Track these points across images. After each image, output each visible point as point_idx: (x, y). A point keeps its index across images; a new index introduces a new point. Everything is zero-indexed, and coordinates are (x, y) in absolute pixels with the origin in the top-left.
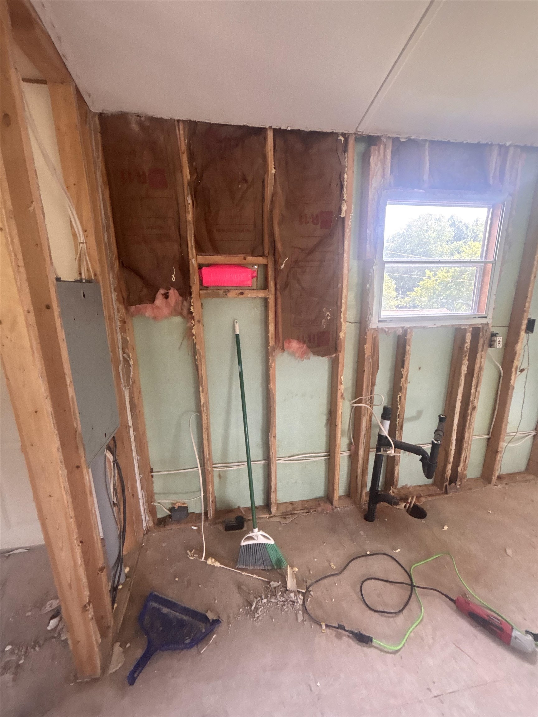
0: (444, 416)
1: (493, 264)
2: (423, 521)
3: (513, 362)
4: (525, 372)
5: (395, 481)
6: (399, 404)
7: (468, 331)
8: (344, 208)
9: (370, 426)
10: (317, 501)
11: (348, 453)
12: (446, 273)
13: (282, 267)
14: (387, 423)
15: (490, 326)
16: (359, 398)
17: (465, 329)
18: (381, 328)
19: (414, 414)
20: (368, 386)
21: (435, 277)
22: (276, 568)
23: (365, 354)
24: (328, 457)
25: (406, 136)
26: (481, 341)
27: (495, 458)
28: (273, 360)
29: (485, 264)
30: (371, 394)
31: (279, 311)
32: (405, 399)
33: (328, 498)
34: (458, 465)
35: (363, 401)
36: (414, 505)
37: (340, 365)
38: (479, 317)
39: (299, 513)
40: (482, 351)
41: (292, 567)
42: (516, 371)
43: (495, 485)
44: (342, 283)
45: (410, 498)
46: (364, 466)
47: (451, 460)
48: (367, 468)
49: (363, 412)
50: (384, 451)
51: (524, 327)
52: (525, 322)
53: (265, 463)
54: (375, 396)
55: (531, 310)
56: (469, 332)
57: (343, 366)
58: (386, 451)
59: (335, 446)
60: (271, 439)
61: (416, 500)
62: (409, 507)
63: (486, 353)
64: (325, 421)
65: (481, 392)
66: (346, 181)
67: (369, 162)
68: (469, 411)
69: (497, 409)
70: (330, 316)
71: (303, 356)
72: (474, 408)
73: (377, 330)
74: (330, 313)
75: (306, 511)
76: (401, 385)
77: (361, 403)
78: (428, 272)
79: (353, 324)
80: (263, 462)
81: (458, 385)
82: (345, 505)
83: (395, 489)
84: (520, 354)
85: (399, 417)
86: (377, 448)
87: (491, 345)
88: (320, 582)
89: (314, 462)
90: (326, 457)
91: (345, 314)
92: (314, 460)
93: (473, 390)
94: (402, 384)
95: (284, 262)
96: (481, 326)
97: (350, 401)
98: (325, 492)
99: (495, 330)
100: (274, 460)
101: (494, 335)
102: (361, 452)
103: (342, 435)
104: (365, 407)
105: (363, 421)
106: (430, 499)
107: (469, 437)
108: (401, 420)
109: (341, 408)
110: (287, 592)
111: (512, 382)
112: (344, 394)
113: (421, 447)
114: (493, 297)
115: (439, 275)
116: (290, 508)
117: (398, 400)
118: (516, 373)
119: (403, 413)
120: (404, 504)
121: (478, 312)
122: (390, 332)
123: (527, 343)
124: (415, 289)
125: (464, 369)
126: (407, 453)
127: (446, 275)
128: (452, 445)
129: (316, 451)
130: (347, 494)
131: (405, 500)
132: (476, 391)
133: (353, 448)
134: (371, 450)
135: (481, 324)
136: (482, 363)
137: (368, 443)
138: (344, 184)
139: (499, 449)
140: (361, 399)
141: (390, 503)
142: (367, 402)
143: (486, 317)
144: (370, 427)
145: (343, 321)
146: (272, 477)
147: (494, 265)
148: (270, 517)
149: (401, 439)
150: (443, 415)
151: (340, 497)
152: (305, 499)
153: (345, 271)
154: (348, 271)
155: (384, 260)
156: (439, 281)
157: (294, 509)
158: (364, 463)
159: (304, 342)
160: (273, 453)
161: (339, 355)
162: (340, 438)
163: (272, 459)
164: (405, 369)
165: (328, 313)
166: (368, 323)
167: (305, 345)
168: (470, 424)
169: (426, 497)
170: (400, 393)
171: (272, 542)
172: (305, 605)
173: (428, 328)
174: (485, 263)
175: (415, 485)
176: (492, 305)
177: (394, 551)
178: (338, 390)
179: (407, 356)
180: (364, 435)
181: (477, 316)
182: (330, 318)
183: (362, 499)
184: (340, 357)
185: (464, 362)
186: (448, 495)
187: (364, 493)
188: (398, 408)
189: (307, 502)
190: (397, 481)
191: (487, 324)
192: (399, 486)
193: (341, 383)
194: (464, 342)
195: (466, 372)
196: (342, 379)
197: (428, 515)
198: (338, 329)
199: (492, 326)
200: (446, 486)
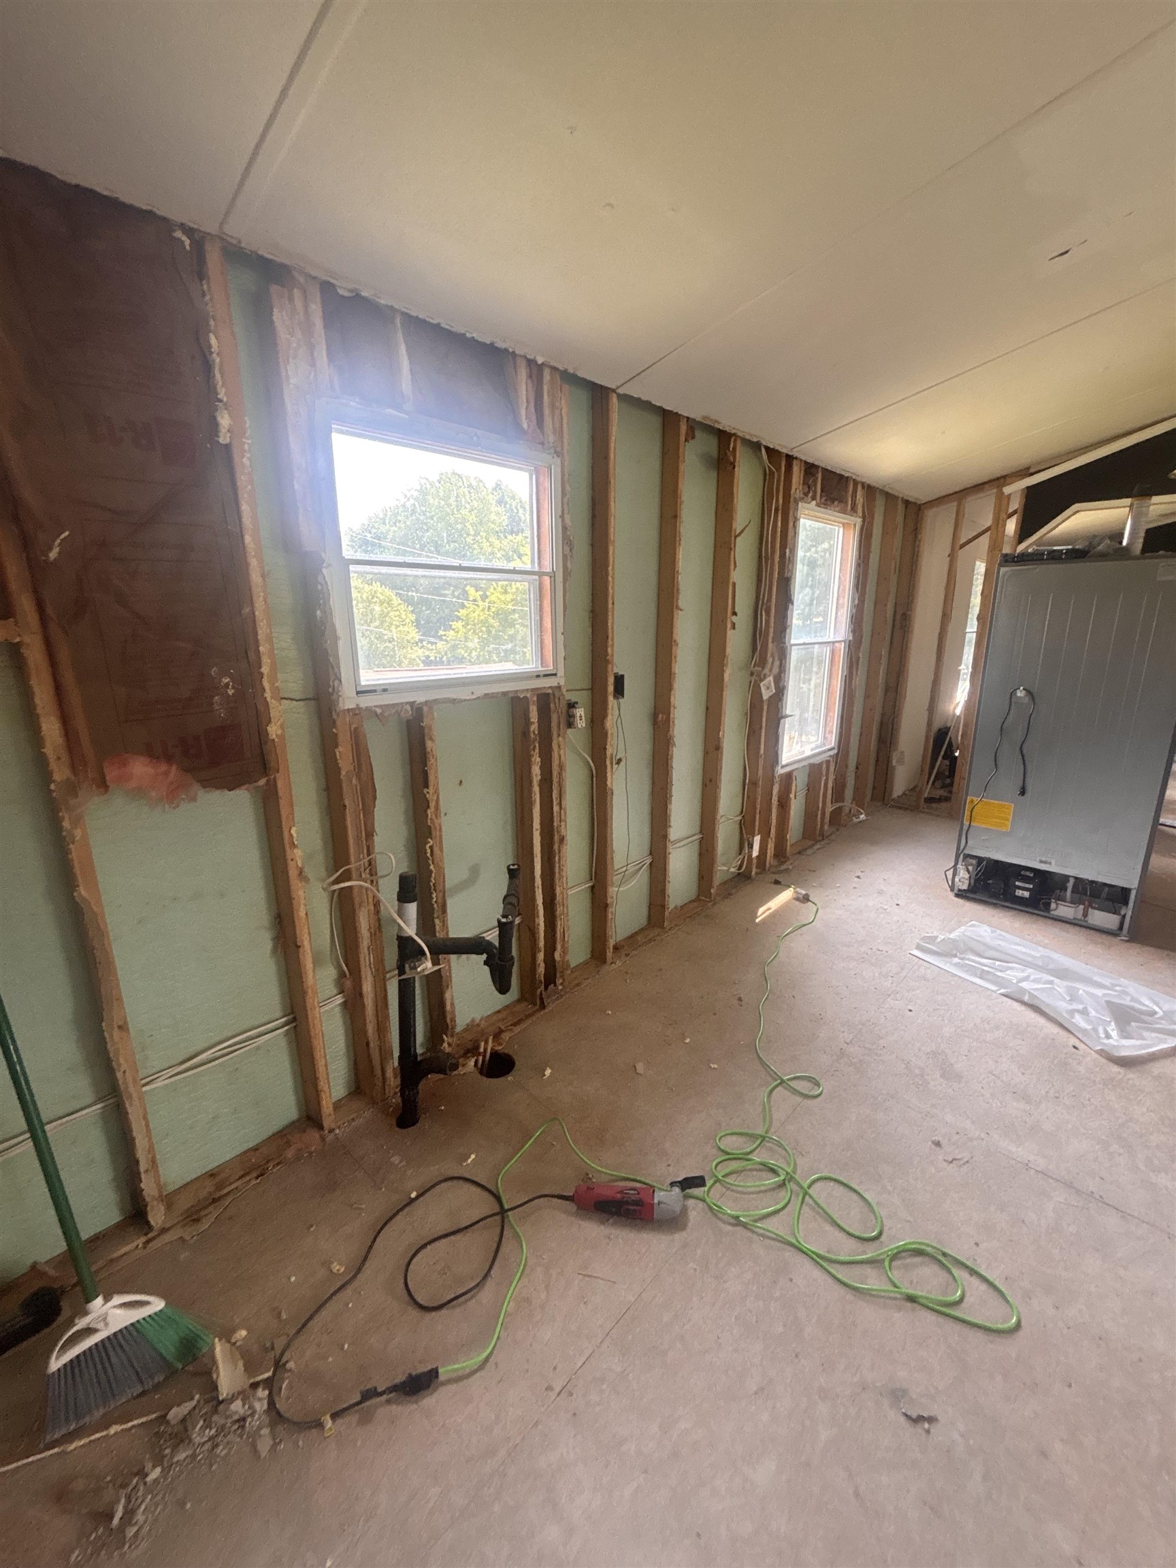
0: (516, 867)
1: (551, 577)
2: (509, 1078)
3: (605, 749)
4: (622, 764)
5: (448, 1021)
6: (431, 862)
7: (531, 703)
8: (224, 421)
9: (377, 925)
10: (282, 1136)
11: (339, 1000)
12: (503, 593)
13: (53, 555)
14: (412, 909)
15: (564, 690)
16: (343, 869)
17: (526, 697)
18: (367, 708)
19: (464, 874)
20: (358, 838)
21: (484, 602)
22: (180, 1366)
23: (339, 770)
24: (294, 1024)
25: (351, 286)
26: (554, 717)
27: (606, 916)
28: (77, 821)
29: (539, 576)
30: (369, 854)
31: (68, 678)
32: (441, 850)
33: (310, 1118)
34: (554, 949)
35: (354, 875)
36: (491, 1054)
37: (282, 802)
38: (546, 675)
39: (237, 1188)
40: (559, 735)
41: (226, 1335)
42: (612, 764)
43: (612, 963)
44: (252, 604)
45: (482, 1044)
46: (380, 1014)
47: (542, 943)
48: (387, 1017)
49: (357, 901)
50: (412, 968)
51: (611, 688)
52: (611, 680)
53: (106, 1106)
54: (378, 857)
55: (616, 659)
56: (534, 704)
57: (292, 805)
58: (415, 968)
59: (304, 993)
60: (114, 1037)
61: (493, 1041)
62: (483, 1061)
63: (564, 738)
64: (268, 946)
65: (568, 808)
66: (218, 354)
67: (272, 322)
68: (556, 847)
69: (596, 834)
70: (233, 687)
71: (172, 796)
72: (562, 840)
73: (357, 712)
74: (233, 679)
75: (254, 1174)
76: (429, 824)
77: (349, 879)
78: (471, 591)
79: (302, 703)
80: (99, 1106)
81: (531, 804)
82: (352, 1116)
83: (452, 1036)
84: (612, 734)
85: (435, 890)
86: (398, 968)
87: (570, 725)
88: (310, 1324)
89: (258, 1048)
90: (286, 1028)
91: (273, 679)
92: (257, 1044)
93: (556, 808)
94: (431, 819)
95: (58, 541)
96: (550, 691)
97: (323, 880)
98: (300, 1110)
99: (572, 697)
100: (131, 1089)
101: (572, 705)
102: (368, 987)
103: (317, 962)
104: (361, 887)
105: (361, 917)
106: (517, 1029)
107: (562, 893)
108: (441, 895)
109: (303, 902)
110: (221, 1407)
111: (609, 783)
112: (306, 870)
113: (484, 937)
114: (561, 638)
115: (493, 598)
116: (209, 1187)
117: (429, 855)
118: (612, 768)
119: (442, 878)
120: (473, 1060)
121: (542, 666)
122: (386, 714)
123: (620, 715)
124: (455, 625)
125: (536, 771)
126: (464, 956)
127: (503, 598)
128: (538, 917)
129: (257, 1023)
130: (353, 1089)
131: (472, 1050)
132: (561, 808)
133: (348, 984)
134: (388, 976)
135: (550, 687)
136: (563, 758)
137: (380, 961)
138: (213, 361)
139: (609, 901)
140: (349, 871)
141: (441, 1071)
142: (363, 876)
143: (555, 675)
144: (380, 927)
145: (272, 698)
146: (135, 1134)
147: (553, 578)
148: (148, 1242)
149: (447, 933)
150: (513, 865)
151: (337, 1106)
152: (251, 1145)
153: (255, 578)
154: (263, 576)
155: (346, 557)
156: (493, 609)
157: (219, 1187)
158: (379, 1008)
159: (169, 759)
160: (124, 1072)
161: (275, 779)
162: (314, 971)
163: (127, 1088)
164: (431, 790)
165: (227, 681)
166: (334, 697)
167: (174, 768)
168: (561, 870)
169: (511, 1030)
170: (429, 840)
171: (157, 1304)
172: (275, 1404)
173: (461, 701)
174: (541, 574)
175: (489, 1013)
176: (562, 654)
177: (465, 1164)
178: (289, 862)
179: (431, 761)
180: (369, 948)
181: (542, 674)
182: (233, 691)
183: (387, 1087)
184: (280, 784)
185: (533, 759)
186: (547, 1010)
187: (389, 1073)
188: (431, 872)
189: (257, 1149)
190: (453, 1020)
191: (559, 687)
192: (459, 1028)
193: (293, 846)
194: (528, 723)
195: (539, 777)
196: (295, 835)
197: (517, 1064)
198: (261, 718)
199: (567, 691)
200: (541, 994)
